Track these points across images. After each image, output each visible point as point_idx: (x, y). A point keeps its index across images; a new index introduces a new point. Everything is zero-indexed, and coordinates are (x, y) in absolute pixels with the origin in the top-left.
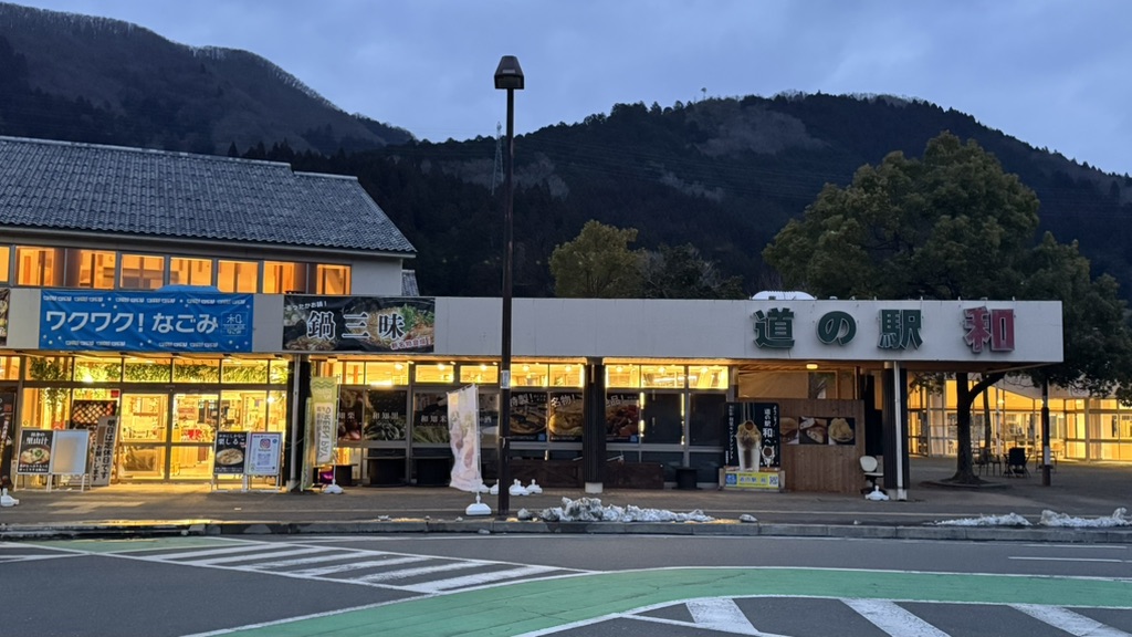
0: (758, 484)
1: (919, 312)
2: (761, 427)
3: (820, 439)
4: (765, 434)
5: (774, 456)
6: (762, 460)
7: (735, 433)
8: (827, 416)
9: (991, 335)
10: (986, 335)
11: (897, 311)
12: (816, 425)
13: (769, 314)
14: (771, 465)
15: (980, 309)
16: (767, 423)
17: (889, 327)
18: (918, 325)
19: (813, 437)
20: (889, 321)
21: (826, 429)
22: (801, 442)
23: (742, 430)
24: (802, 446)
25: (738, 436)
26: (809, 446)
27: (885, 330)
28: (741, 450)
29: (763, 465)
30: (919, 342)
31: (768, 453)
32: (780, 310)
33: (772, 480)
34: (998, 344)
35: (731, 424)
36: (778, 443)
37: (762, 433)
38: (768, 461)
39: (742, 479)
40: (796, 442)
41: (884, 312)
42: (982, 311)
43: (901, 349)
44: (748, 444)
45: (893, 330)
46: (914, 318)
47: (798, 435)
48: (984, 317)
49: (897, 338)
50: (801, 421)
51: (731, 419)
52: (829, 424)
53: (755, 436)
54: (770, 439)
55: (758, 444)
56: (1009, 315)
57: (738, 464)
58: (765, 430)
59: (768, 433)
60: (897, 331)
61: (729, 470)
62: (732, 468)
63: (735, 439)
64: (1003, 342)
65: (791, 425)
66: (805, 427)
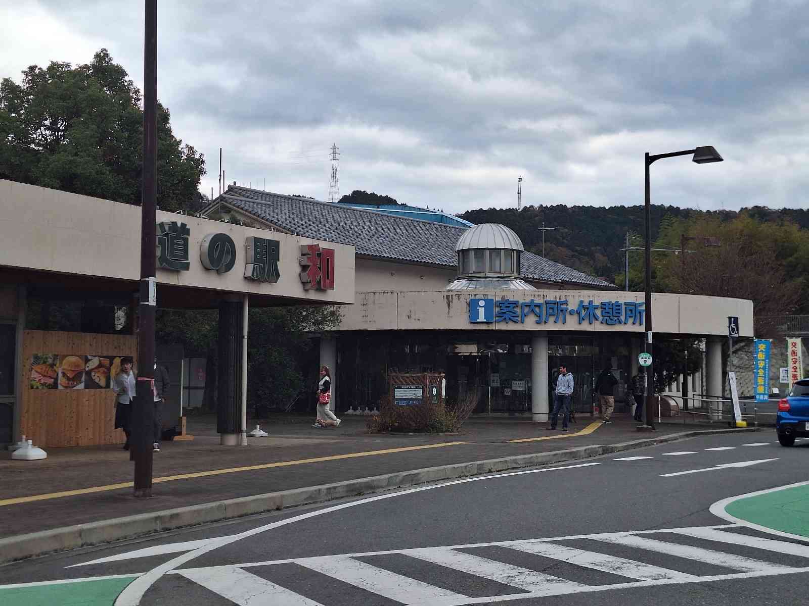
3: (103, 383)
8: (110, 354)
12: (100, 365)
13: (170, 228)
19: (97, 380)
21: (109, 370)
22: (86, 387)
24: (87, 390)
26: (93, 390)
40: (81, 386)
47: (83, 379)
50: (87, 360)
52: (111, 364)
65: (78, 366)
66: (90, 368)
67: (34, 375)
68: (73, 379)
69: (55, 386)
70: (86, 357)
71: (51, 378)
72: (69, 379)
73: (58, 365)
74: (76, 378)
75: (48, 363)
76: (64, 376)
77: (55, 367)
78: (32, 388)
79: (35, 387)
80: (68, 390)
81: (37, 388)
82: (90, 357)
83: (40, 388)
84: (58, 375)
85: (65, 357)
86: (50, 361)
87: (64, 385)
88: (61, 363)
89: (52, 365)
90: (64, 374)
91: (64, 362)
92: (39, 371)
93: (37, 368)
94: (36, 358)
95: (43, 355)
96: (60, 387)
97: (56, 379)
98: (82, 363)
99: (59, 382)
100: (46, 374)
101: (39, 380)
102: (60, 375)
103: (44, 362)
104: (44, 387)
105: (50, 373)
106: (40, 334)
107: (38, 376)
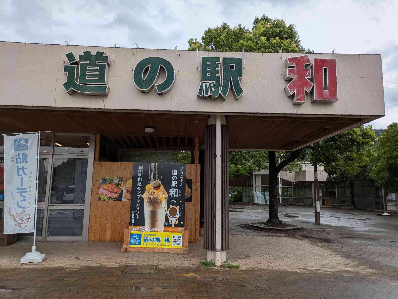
0: (162, 245)
1: (239, 60)
2: (168, 187)
4: (171, 194)
5: (179, 216)
6: (167, 220)
7: (142, 193)
9: (314, 84)
10: (307, 85)
11: (217, 60)
13: (81, 57)
14: (175, 225)
15: (301, 57)
16: (174, 184)
17: (209, 74)
18: (239, 73)
20: (209, 69)
23: (150, 189)
25: (145, 196)
27: (205, 78)
28: (147, 209)
29: (168, 225)
30: (240, 91)
31: (173, 213)
32: (94, 53)
33: (176, 240)
34: (320, 94)
35: (139, 184)
36: (183, 204)
37: (169, 193)
38: (173, 221)
39: (146, 240)
41: (205, 60)
42: (304, 60)
43: (221, 98)
44: (154, 203)
45: (213, 78)
46: (235, 67)
48: (306, 66)
49: (217, 87)
51: (140, 179)
53: (162, 195)
54: (175, 199)
55: (164, 203)
57: (143, 225)
58: (171, 190)
59: (174, 193)
60: (217, 79)
61: (134, 230)
62: (137, 228)
63: (142, 199)
64: (326, 92)
67: (102, 191)
69: (120, 198)
71: (116, 193)
73: (122, 184)
75: (113, 183)
76: (127, 192)
77: (119, 186)
78: (100, 199)
79: (102, 199)
81: (105, 200)
83: (107, 200)
84: (122, 191)
86: (116, 182)
87: (128, 198)
88: (125, 183)
89: (117, 185)
92: (106, 188)
93: (105, 186)
94: (104, 180)
95: (110, 178)
96: (124, 200)
97: (121, 194)
99: (123, 196)
100: (112, 190)
101: (106, 195)
102: (124, 191)
103: (110, 183)
104: (110, 199)
105: (115, 190)
106: (107, 164)
107: (105, 192)
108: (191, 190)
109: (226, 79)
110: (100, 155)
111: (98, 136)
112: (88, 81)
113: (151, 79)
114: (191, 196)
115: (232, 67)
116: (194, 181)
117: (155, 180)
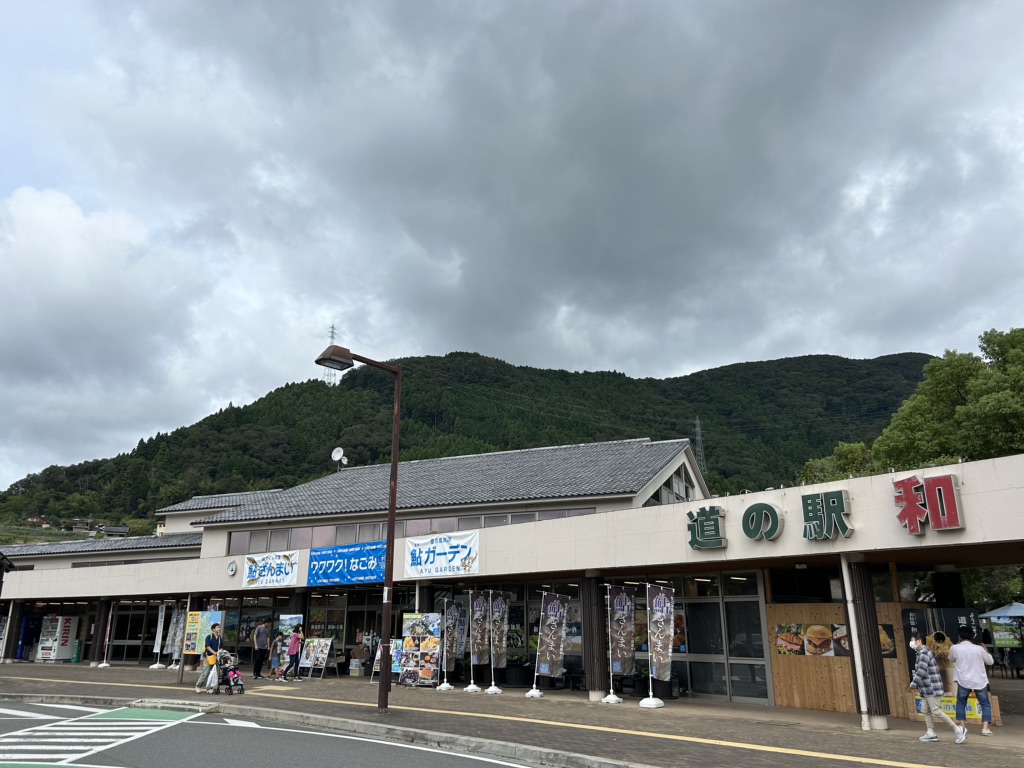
1: (840, 493)
9: (928, 511)
10: (921, 513)
11: (817, 496)
13: (699, 514)
15: (909, 479)
17: (811, 514)
18: (841, 508)
20: (810, 508)
22: (836, 655)
24: (839, 658)
27: (807, 519)
30: (845, 529)
32: (708, 508)
34: (939, 523)
40: (831, 653)
41: (805, 498)
42: (912, 481)
43: (826, 539)
45: (815, 518)
46: (836, 501)
47: (832, 646)
48: (916, 490)
49: (821, 527)
50: (834, 629)
56: (946, 481)
60: (819, 518)
64: (944, 519)
65: (823, 634)
66: (839, 636)
67: (780, 642)
68: (821, 646)
69: (802, 652)
70: (832, 626)
71: (797, 645)
72: (815, 646)
73: (802, 633)
74: (825, 644)
75: (791, 632)
76: (810, 644)
77: (800, 635)
78: (780, 652)
79: (782, 652)
80: (817, 657)
81: (785, 653)
82: (836, 626)
83: (787, 653)
84: (803, 642)
85: (809, 626)
86: (794, 630)
87: (812, 652)
88: (805, 631)
89: (797, 634)
90: (810, 642)
91: (808, 630)
93: (783, 636)
94: (780, 627)
95: (786, 624)
96: (807, 653)
97: (803, 646)
98: (828, 632)
99: (806, 648)
100: (791, 641)
101: (786, 647)
102: (806, 642)
103: (788, 631)
104: (792, 653)
105: (795, 640)
106: (781, 607)
107: (783, 643)
108: (894, 641)
109: (829, 517)
110: (774, 592)
111: (766, 571)
112: (707, 536)
113: (758, 527)
114: (895, 650)
115: (834, 502)
116: (895, 628)
117: (935, 630)
